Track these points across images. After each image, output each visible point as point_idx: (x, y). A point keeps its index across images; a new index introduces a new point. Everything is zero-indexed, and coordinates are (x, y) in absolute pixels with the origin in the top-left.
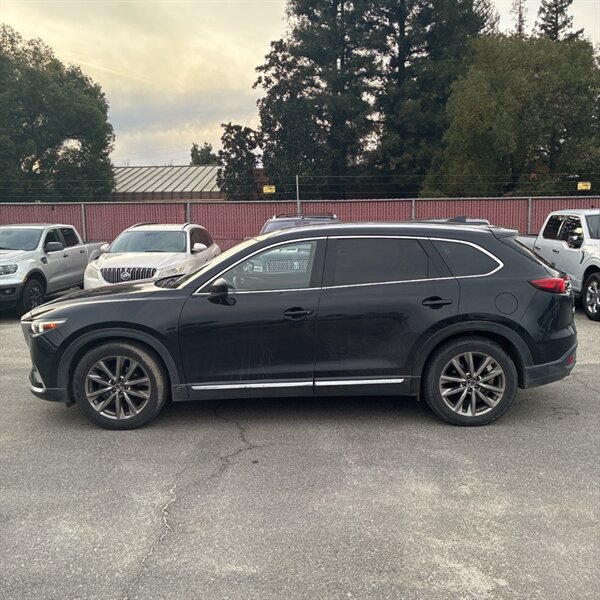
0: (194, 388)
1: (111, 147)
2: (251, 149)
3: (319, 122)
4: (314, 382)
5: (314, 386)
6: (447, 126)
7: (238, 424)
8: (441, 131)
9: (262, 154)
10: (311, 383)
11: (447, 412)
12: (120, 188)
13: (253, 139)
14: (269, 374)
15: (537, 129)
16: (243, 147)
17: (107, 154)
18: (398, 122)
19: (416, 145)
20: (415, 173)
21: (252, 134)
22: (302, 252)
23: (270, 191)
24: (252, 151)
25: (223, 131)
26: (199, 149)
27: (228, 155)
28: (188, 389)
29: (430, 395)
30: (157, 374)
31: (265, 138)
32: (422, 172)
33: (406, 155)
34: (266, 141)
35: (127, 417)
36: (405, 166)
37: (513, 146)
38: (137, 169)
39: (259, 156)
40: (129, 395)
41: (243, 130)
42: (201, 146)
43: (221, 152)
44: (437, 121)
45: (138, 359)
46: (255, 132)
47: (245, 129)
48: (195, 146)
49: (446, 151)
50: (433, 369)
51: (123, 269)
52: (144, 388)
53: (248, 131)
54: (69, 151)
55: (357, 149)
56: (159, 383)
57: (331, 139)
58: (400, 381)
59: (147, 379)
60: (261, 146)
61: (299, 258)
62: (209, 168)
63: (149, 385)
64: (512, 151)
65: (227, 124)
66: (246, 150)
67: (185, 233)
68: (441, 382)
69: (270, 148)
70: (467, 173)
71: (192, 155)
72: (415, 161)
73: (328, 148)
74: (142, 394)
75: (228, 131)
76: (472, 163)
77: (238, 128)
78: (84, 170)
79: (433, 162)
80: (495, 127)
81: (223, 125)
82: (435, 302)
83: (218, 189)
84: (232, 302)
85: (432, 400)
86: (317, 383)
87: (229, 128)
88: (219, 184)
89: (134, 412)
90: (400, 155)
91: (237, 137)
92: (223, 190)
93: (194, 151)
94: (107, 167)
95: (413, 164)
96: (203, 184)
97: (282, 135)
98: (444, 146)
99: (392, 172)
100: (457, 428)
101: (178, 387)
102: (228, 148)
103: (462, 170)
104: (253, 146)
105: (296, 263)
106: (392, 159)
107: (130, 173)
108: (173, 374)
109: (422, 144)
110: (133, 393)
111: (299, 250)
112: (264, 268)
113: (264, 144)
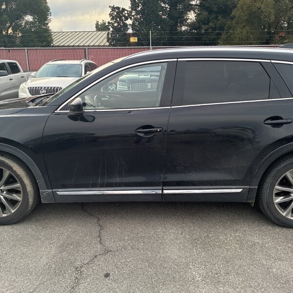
0: (59, 193)
1: (49, 20)
2: (125, 20)
3: (163, 5)
4: (162, 190)
5: (162, 194)
6: (235, 7)
7: (98, 219)
8: (231, 10)
9: (131, 23)
10: (160, 192)
11: (278, 217)
12: (55, 43)
13: (127, 15)
14: (123, 183)
15: (286, 8)
16: (121, 20)
17: (47, 24)
18: (207, 5)
19: (216, 18)
20: (215, 35)
21: (126, 12)
22: (152, 77)
23: (134, 41)
24: (126, 22)
25: (110, 10)
26: (100, 24)
27: (113, 24)
28: (54, 193)
29: (264, 202)
30: (27, 181)
31: (133, 14)
32: (219, 34)
33: (211, 24)
34: (133, 16)
35: (4, 215)
36: (210, 31)
37: (273, 18)
38: (65, 33)
39: (130, 25)
40: (5, 198)
41: (121, 10)
42: (100, 22)
43: (109, 23)
44: (229, 3)
45: (10, 168)
46: (127, 11)
47: (122, 9)
48: (97, 22)
49: (234, 21)
50: (269, 180)
51: (42, 88)
52: (16, 191)
53: (124, 10)
54: (27, 22)
55: (183, 21)
56: (29, 188)
57: (170, 15)
58: (239, 190)
59: (18, 185)
60: (131, 19)
61: (151, 81)
62: (104, 32)
63: (21, 190)
64: (272, 21)
65: (112, 6)
66: (123, 21)
67: (82, 65)
68: (275, 192)
69: (136, 19)
70: (244, 35)
71: (96, 27)
72: (215, 28)
73: (168, 20)
74: (16, 197)
75: (112, 10)
76: (248, 28)
77: (118, 8)
78: (35, 32)
79: (226, 28)
80: (263, 6)
81: (110, 7)
82: (276, 121)
83: (108, 44)
84: (90, 119)
85: (266, 206)
86: (165, 192)
87: (113, 8)
88: (108, 41)
89: (10, 212)
90: (208, 24)
91: (118, 13)
92: (110, 44)
93: (97, 24)
94: (47, 31)
95: (214, 29)
96: (99, 41)
97: (142, 12)
98: (232, 19)
99: (202, 34)
100: (285, 229)
101: (45, 192)
102: (113, 20)
103: (242, 32)
104: (127, 19)
105: (149, 84)
106: (203, 26)
107: (62, 35)
108: (41, 181)
109: (220, 18)
110: (8, 196)
111: (151, 76)
112: (128, 88)
113: (133, 18)
